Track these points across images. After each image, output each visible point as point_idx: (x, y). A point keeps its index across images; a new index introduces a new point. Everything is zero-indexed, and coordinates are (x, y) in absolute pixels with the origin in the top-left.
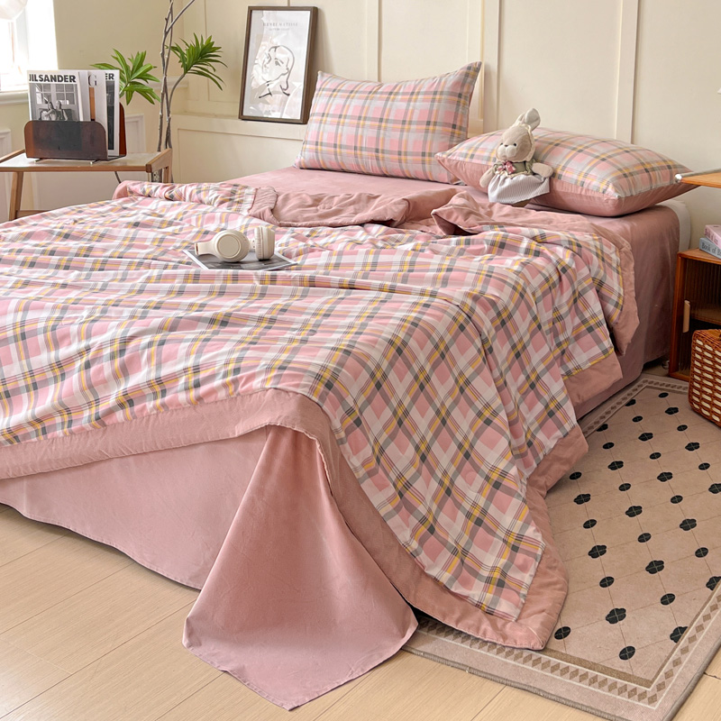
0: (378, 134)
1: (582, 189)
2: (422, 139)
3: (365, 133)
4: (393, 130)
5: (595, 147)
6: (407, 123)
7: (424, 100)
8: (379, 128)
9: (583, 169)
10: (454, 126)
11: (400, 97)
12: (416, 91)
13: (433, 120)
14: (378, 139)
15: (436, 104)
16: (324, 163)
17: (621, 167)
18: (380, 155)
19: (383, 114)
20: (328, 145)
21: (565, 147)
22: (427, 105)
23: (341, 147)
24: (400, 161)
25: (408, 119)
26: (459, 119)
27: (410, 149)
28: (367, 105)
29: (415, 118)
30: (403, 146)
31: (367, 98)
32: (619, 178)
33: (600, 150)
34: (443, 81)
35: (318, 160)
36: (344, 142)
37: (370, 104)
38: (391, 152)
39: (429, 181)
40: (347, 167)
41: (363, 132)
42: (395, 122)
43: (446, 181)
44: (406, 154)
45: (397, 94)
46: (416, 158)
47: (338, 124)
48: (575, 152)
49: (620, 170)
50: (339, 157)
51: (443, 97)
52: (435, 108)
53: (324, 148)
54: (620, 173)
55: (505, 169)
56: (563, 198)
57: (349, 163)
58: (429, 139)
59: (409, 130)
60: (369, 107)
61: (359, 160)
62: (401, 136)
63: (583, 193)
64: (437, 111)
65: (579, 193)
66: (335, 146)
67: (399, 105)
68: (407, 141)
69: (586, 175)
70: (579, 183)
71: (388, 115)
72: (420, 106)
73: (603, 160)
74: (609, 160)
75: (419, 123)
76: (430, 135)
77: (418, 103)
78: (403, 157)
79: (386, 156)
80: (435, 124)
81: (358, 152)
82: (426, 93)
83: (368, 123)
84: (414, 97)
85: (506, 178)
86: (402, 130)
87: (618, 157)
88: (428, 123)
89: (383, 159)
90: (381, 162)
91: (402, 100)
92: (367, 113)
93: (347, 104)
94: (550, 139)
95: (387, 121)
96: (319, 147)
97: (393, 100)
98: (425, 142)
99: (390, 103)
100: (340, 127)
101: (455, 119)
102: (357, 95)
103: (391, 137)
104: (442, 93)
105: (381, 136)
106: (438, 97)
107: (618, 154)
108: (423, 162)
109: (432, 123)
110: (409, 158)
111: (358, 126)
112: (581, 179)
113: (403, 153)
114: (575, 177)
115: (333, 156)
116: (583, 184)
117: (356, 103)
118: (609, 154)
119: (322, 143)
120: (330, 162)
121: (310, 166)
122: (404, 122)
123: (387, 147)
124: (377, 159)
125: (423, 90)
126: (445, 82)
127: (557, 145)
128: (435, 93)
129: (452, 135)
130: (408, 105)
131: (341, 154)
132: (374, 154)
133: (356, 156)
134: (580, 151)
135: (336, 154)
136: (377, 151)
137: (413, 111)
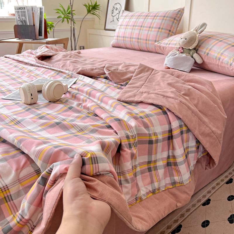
0: (140, 32)
1: (219, 62)
2: (156, 34)
4: (146, 30)
7: (159, 19)
8: (140, 30)
9: (221, 51)
10: (170, 31)
11: (149, 17)
12: (157, 15)
13: (161, 27)
14: (139, 34)
15: (164, 21)
16: (120, 44)
19: (142, 24)
21: (213, 39)
22: (160, 21)
24: (146, 43)
25: (152, 26)
26: (173, 28)
27: (151, 38)
29: (154, 26)
30: (148, 37)
31: (137, 18)
33: (232, 41)
36: (127, 36)
38: (143, 39)
39: (157, 53)
40: (128, 46)
41: (134, 31)
42: (147, 27)
44: (149, 40)
46: (152, 42)
47: (126, 28)
50: (125, 42)
52: (163, 23)
53: (120, 38)
56: (209, 66)
57: (128, 44)
59: (151, 31)
60: (138, 21)
61: (132, 43)
62: (148, 33)
63: (220, 64)
64: (164, 24)
65: (217, 64)
66: (124, 37)
67: (149, 20)
68: (150, 35)
69: (222, 54)
70: (217, 59)
71: (145, 24)
72: (157, 21)
73: (233, 46)
75: (155, 28)
76: (159, 33)
79: (141, 41)
80: (162, 29)
81: (132, 39)
82: (161, 16)
83: (137, 28)
84: (155, 18)
86: (149, 31)
88: (159, 28)
90: (139, 44)
92: (137, 24)
93: (130, 21)
94: (207, 35)
96: (118, 38)
97: (147, 19)
98: (157, 36)
100: (126, 30)
101: (171, 28)
102: (134, 17)
103: (144, 33)
104: (167, 17)
105: (141, 33)
106: (165, 18)
111: (133, 29)
112: (219, 56)
114: (216, 55)
117: (133, 20)
119: (119, 36)
120: (122, 44)
121: (116, 46)
122: (150, 27)
123: (142, 37)
124: (138, 42)
125: (160, 15)
129: (169, 34)
132: (137, 40)
133: (131, 41)
134: (221, 41)
135: (124, 40)
136: (138, 39)
137: (154, 23)
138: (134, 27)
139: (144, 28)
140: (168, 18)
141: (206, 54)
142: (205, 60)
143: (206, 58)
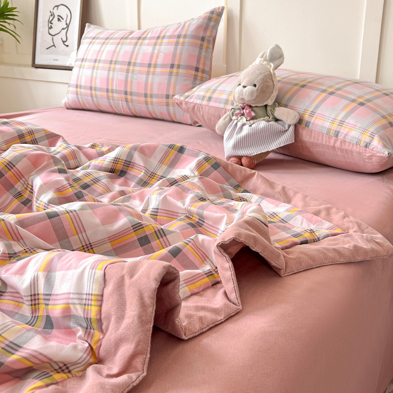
0: (127, 77)
1: (336, 141)
2: (167, 81)
3: (116, 76)
4: (140, 73)
5: (349, 89)
6: (153, 66)
7: (168, 44)
8: (128, 71)
9: (337, 116)
10: (197, 69)
11: (147, 41)
12: (162, 35)
13: (176, 63)
14: (126, 81)
15: (180, 47)
16: (84, 104)
17: (385, 114)
18: (129, 97)
19: (131, 58)
20: (85, 88)
21: (312, 88)
22: (172, 48)
23: (95, 89)
24: (146, 103)
25: (153, 62)
26: (202, 62)
27: (155, 92)
28: (117, 50)
29: (160, 61)
30: (149, 88)
31: (118, 44)
32: (384, 127)
33: (355, 92)
34: (187, 25)
35: (79, 102)
36: (98, 85)
37: (121, 48)
38: (138, 95)
39: (174, 122)
40: (103, 108)
41: (113, 75)
42: (142, 65)
43: (189, 122)
44: (151, 96)
45: (145, 38)
46: (160, 100)
47: (94, 68)
48: (324, 95)
49: (384, 117)
50: (95, 99)
51: (187, 40)
52: (178, 52)
53: (83, 91)
54: (384, 122)
55: (243, 115)
56: (311, 149)
57: (104, 104)
58: (173, 81)
59: (154, 73)
60: (119, 52)
61: (111, 101)
62: (147, 78)
63: (338, 144)
64: (181, 54)
65: (332, 144)
66: (91, 89)
67: (146, 48)
68: (152, 84)
69: (342, 123)
70: (332, 134)
71: (136, 59)
72: (165, 49)
73: (362, 104)
74: (369, 104)
75: (163, 66)
76: (173, 78)
77: (163, 47)
78: (149, 100)
79: (134, 98)
80: (179, 67)
81: (110, 94)
82: (171, 37)
83: (118, 66)
84: (159, 41)
85: (244, 125)
86: (148, 73)
87: (378, 101)
88: (172, 66)
89: (132, 100)
90: (130, 104)
91: (148, 45)
92: (117, 57)
93: (102, 49)
94: (295, 79)
95: (135, 64)
96: (79, 90)
97: (141, 45)
98: (169, 84)
99: (138, 47)
100: (95, 71)
101: (198, 62)
102: (111, 41)
103: (139, 79)
104: (185, 36)
105: (129, 79)
106: (181, 40)
107: (377, 97)
108: (168, 104)
109: (175, 66)
110: (154, 100)
111: (109, 70)
112: (335, 127)
113: (149, 96)
114: (327, 124)
115: (90, 98)
116: (337, 134)
117: (110, 47)
118: (368, 97)
119: (80, 86)
120: (89, 104)
121: (73, 106)
122: (149, 65)
123: (135, 90)
124: (127, 100)
125: (168, 34)
126: (189, 26)
127: (303, 86)
128: (179, 37)
129: (195, 77)
130: (154, 49)
131: (96, 96)
133: (108, 97)
134: (332, 93)
135: (92, 96)
137: (158, 54)
138: (113, 66)
139: (137, 68)
141: (304, 124)
143: (305, 132)
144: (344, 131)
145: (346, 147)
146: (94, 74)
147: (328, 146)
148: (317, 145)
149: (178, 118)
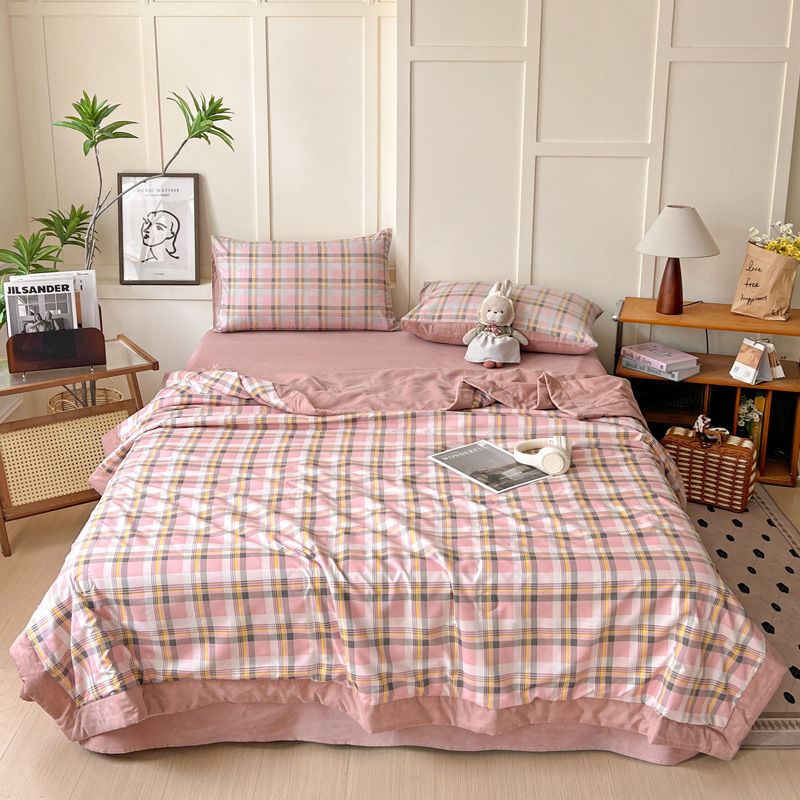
0: (320, 292)
1: (558, 339)
3: (306, 293)
4: (334, 288)
7: (357, 261)
8: (320, 287)
9: (555, 322)
11: (331, 259)
12: (346, 253)
13: (369, 278)
14: (320, 297)
15: (369, 264)
16: (257, 324)
17: (579, 316)
18: (323, 311)
20: (264, 308)
21: (525, 302)
22: (361, 265)
23: (279, 308)
24: (343, 315)
25: (347, 278)
27: (353, 304)
28: (300, 267)
29: (353, 277)
30: (346, 301)
32: (585, 326)
33: (555, 303)
35: (251, 322)
36: (284, 302)
38: (334, 308)
39: (366, 330)
40: (284, 325)
41: (303, 292)
42: (334, 281)
43: (386, 328)
44: (349, 308)
45: (326, 255)
47: (273, 287)
50: (276, 318)
52: (369, 268)
55: (491, 331)
57: (288, 320)
58: (369, 294)
59: (349, 288)
60: (303, 269)
61: (300, 318)
62: (343, 292)
64: (372, 270)
66: (273, 307)
67: (334, 267)
68: (349, 297)
69: (560, 327)
70: (555, 334)
71: (326, 275)
73: (565, 312)
75: (357, 281)
76: (369, 291)
77: (353, 264)
78: (346, 312)
79: (329, 311)
80: (371, 281)
81: (300, 311)
82: (357, 255)
85: (494, 338)
86: (343, 288)
88: (366, 281)
89: (326, 315)
90: (323, 318)
91: (335, 261)
92: (303, 274)
95: (326, 280)
97: (326, 261)
98: (366, 296)
99: (323, 264)
100: (276, 290)
103: (334, 296)
104: (371, 255)
105: (323, 295)
106: (369, 258)
108: (366, 315)
109: (369, 281)
110: (352, 312)
111: (297, 287)
112: (556, 330)
113: (346, 308)
114: (550, 329)
115: (270, 317)
116: (559, 335)
117: (286, 266)
118: (563, 306)
119: (256, 306)
121: (239, 328)
122: (343, 281)
123: (330, 304)
124: (320, 315)
125: (353, 252)
128: (365, 255)
130: (343, 266)
131: (279, 315)
132: (317, 311)
133: (297, 314)
135: (273, 315)
136: (320, 308)
137: (349, 271)
140: (374, 258)
141: (531, 329)
142: (531, 339)
143: (532, 334)
144: (563, 332)
145: (567, 342)
146: (276, 294)
147: (552, 343)
148: (543, 342)
149: (376, 326)
